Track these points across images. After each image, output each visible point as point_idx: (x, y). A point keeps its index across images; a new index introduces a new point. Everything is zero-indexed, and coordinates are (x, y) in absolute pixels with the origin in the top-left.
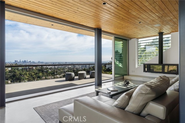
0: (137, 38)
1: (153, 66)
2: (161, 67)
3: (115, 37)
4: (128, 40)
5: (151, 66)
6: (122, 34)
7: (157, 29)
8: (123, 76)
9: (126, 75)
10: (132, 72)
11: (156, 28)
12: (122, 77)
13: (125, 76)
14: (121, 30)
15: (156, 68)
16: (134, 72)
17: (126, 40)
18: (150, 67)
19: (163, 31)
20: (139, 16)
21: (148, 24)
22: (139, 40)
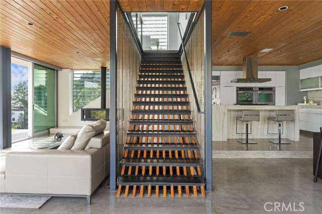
0: (72, 69)
1: (95, 111)
2: (105, 112)
3: (35, 64)
4: (57, 71)
5: (92, 112)
6: (48, 61)
7: (99, 63)
8: (49, 129)
9: (54, 127)
10: (64, 122)
11: (98, 61)
12: (47, 131)
13: (51, 130)
14: (47, 56)
15: (98, 115)
16: (67, 121)
17: (54, 70)
18: (90, 114)
19: (107, 66)
20: (77, 46)
21: (88, 56)
22: (75, 72)
